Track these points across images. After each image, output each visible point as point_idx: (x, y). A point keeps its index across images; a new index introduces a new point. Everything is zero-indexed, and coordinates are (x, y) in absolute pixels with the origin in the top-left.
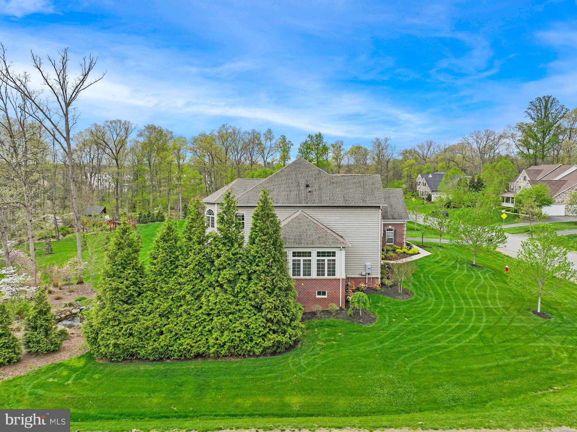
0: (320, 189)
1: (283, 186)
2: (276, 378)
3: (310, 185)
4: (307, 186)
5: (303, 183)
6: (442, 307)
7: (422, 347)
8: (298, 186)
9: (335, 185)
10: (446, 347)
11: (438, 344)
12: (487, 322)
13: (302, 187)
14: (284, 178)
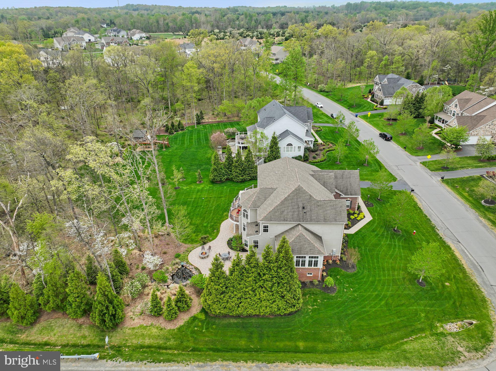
0: (311, 210)
1: (289, 208)
2: (292, 330)
3: (305, 207)
4: (304, 208)
5: (301, 205)
6: (371, 279)
7: (357, 311)
8: (298, 208)
9: (319, 207)
10: (368, 312)
11: (365, 309)
12: (392, 291)
13: (301, 209)
14: (290, 201)
